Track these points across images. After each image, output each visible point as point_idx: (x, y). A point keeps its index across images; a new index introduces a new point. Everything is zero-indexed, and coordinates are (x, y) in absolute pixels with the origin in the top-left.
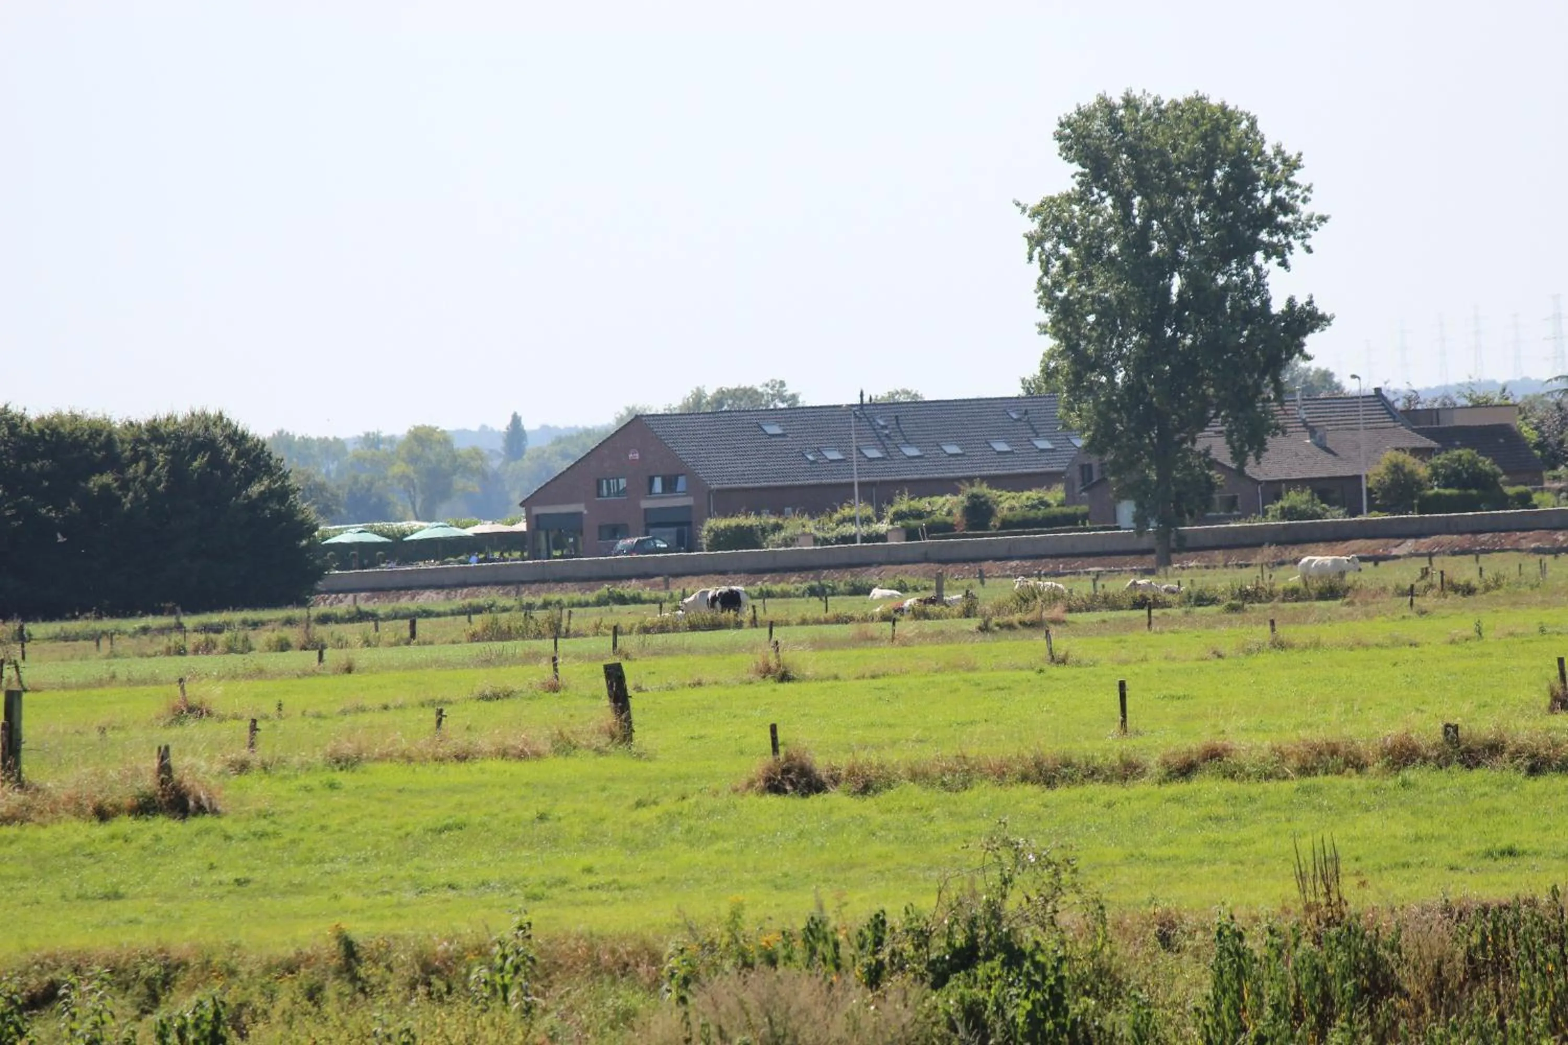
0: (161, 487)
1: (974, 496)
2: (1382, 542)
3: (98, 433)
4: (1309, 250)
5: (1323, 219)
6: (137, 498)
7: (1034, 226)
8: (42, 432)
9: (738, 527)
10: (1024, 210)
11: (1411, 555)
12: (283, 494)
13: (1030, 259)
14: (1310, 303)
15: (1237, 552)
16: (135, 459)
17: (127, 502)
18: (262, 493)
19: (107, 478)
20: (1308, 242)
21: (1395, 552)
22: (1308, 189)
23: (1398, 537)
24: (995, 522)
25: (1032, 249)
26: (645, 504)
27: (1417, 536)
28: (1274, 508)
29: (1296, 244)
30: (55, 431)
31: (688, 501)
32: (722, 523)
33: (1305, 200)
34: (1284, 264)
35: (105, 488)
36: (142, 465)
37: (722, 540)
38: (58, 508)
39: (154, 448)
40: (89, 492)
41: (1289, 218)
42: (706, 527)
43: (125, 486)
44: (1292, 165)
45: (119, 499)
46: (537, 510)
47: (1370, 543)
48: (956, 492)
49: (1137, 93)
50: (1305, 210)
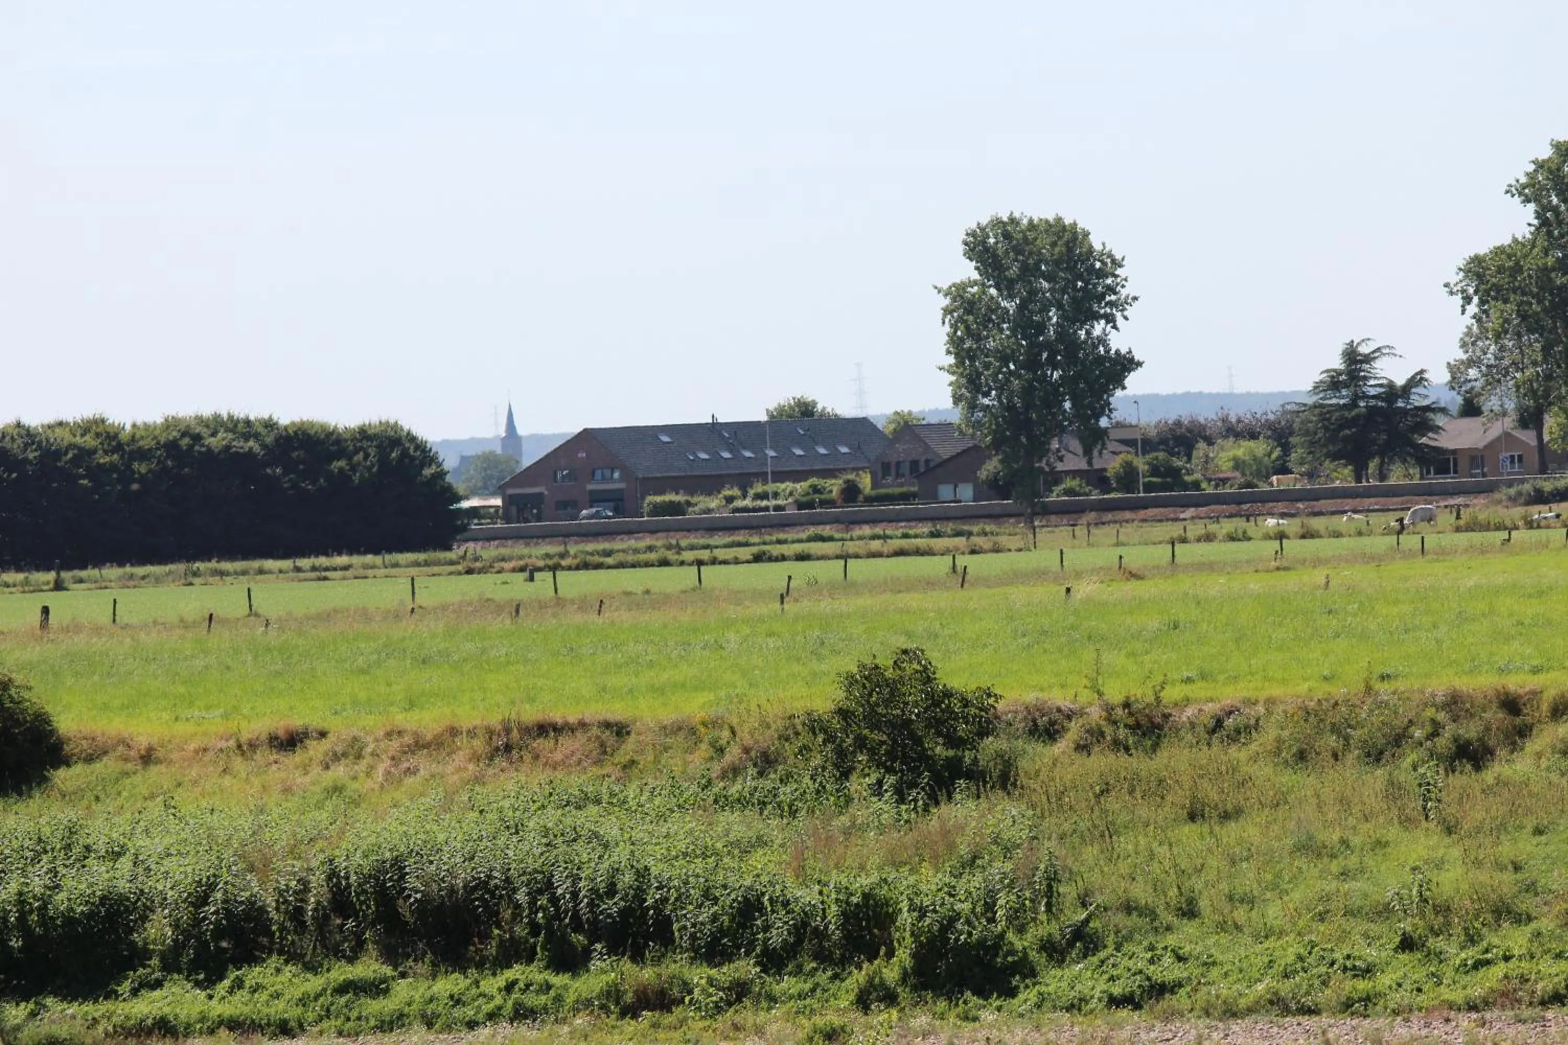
0: (375, 469)
1: (847, 482)
2: (1171, 509)
3: (332, 433)
4: (1126, 318)
5: (1135, 299)
6: (362, 476)
7: (947, 301)
8: (296, 433)
9: (671, 502)
10: (939, 292)
11: (1193, 518)
12: (441, 474)
13: (944, 323)
14: (1130, 352)
15: (1067, 516)
16: (356, 452)
17: (356, 478)
18: (432, 475)
19: (342, 463)
20: (1125, 313)
21: (1182, 516)
22: (1126, 280)
23: (1183, 506)
24: (861, 498)
25: (945, 316)
26: (590, 487)
27: (1197, 505)
28: (1057, 489)
29: (1118, 315)
30: (305, 433)
31: (622, 485)
32: (658, 499)
33: (1123, 286)
34: (1115, 327)
35: (341, 470)
36: (361, 455)
37: (658, 510)
38: (313, 483)
39: (365, 444)
40: (333, 472)
41: (1113, 298)
42: (647, 501)
43: (353, 468)
44: (1117, 264)
45: (350, 476)
46: (510, 491)
47: (1162, 510)
48: (835, 477)
49: (1017, 215)
50: (1123, 292)
